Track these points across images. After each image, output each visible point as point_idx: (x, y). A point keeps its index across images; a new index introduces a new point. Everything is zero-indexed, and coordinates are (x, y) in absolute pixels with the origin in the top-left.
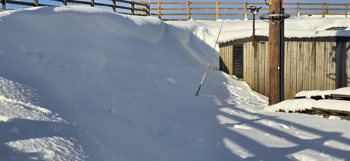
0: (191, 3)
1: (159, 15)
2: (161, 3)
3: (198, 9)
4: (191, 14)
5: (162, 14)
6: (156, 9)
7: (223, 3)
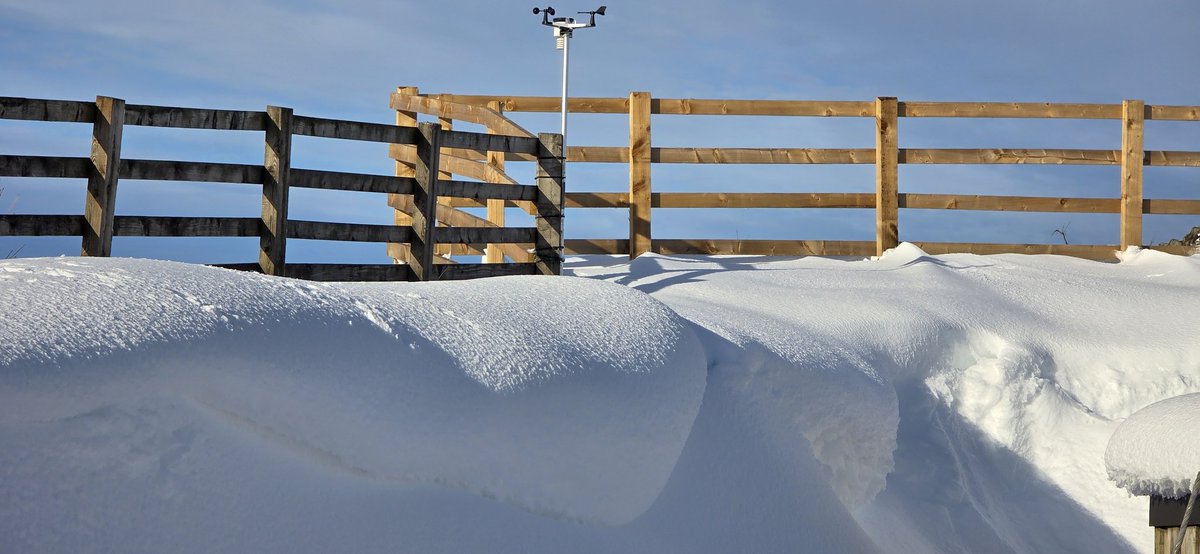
0: (902, 109)
1: (634, 209)
2: (656, 107)
3: (961, 157)
4: (902, 201)
5: (656, 201)
6: (612, 156)
7: (1174, 112)
